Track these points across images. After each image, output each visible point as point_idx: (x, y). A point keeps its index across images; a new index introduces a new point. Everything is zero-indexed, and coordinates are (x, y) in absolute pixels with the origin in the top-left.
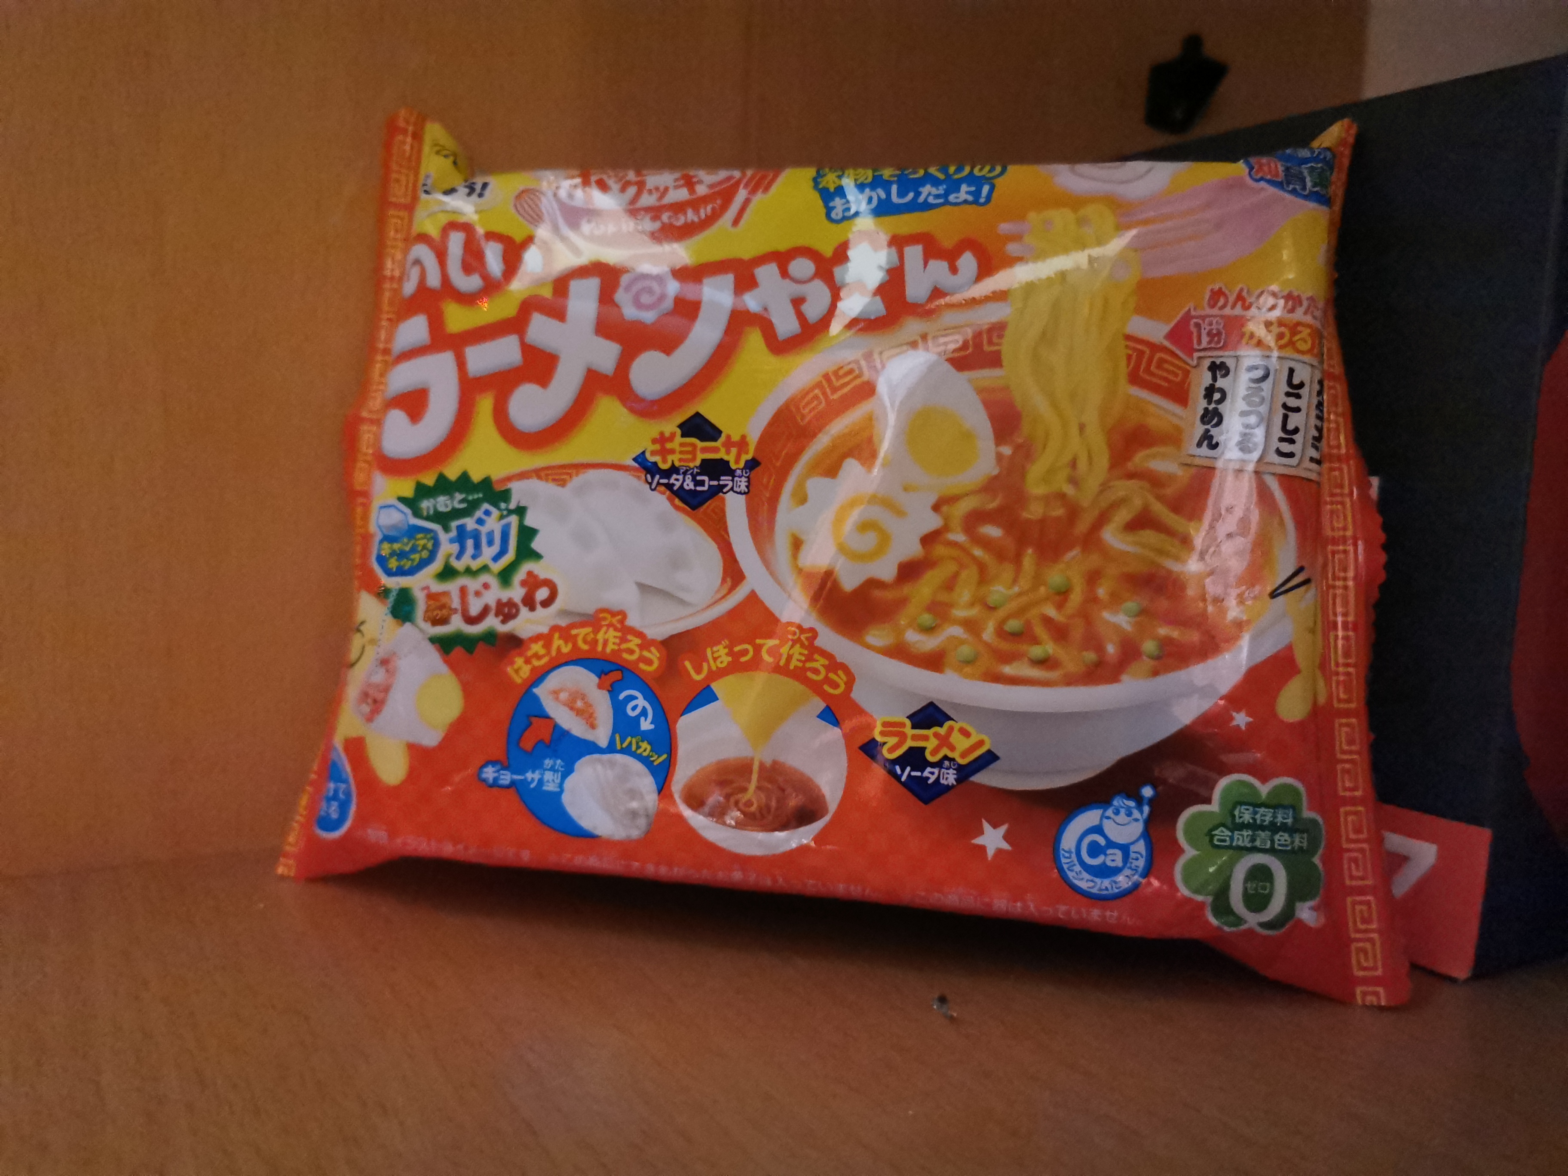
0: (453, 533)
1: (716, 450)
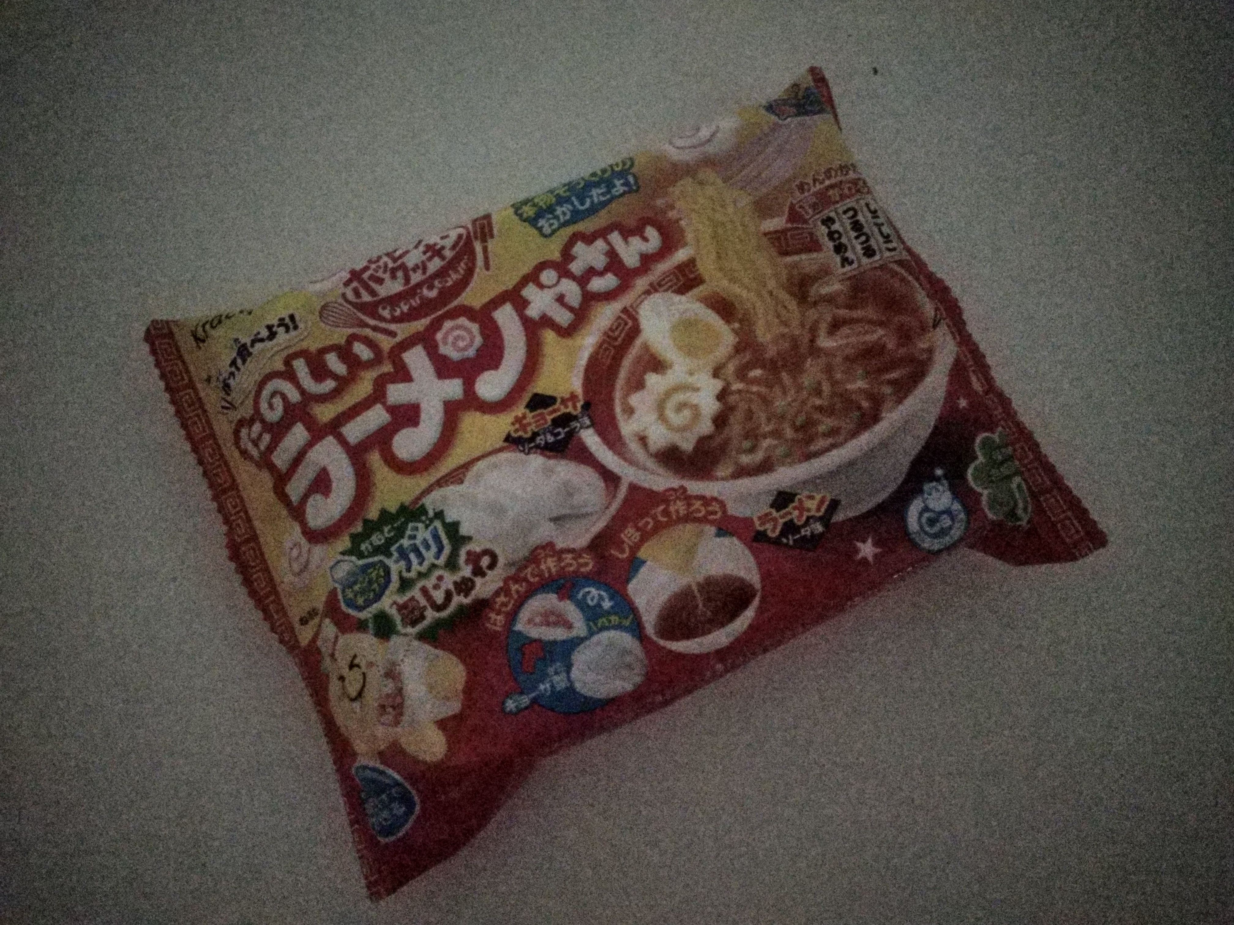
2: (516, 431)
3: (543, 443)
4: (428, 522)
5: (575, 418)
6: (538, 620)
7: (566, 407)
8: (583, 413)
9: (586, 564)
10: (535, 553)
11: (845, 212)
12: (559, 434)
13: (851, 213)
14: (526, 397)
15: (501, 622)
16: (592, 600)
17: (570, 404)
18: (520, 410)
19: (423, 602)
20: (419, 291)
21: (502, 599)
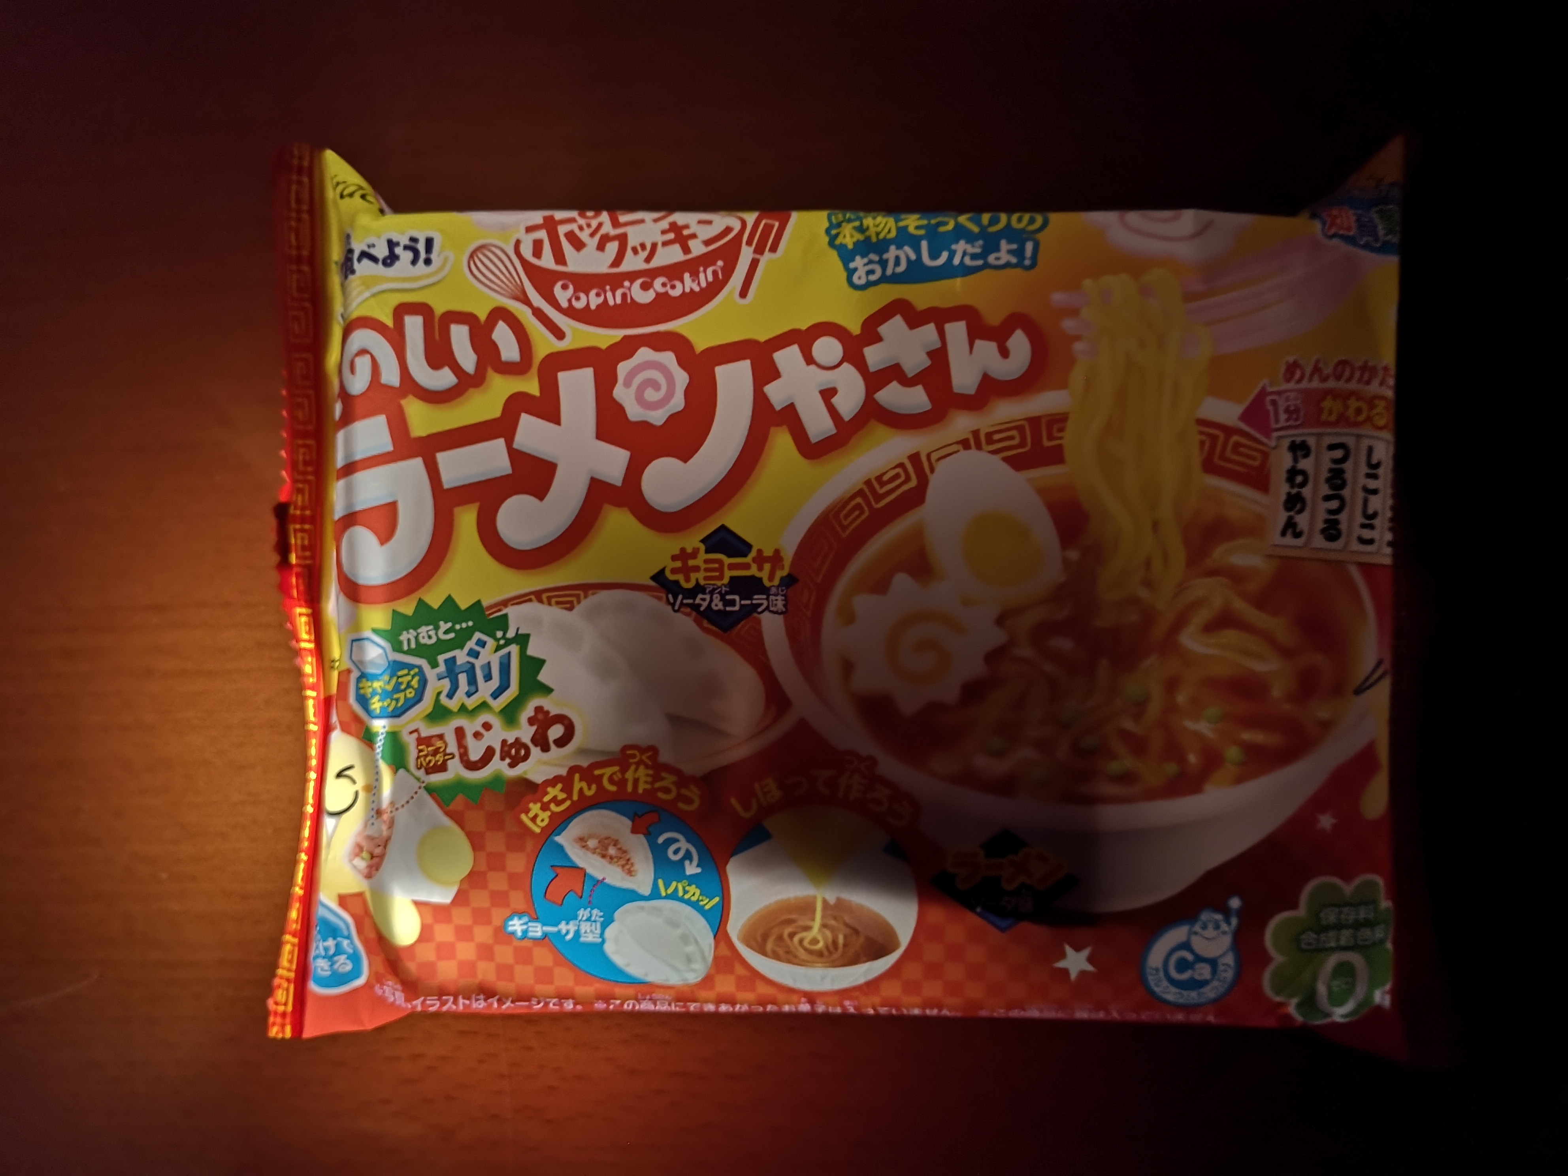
0: (442, 668)
1: (747, 566)
2: (674, 571)
3: (705, 604)
4: (502, 642)
5: (765, 591)
6: (593, 843)
7: (760, 569)
8: (780, 589)
9: (689, 801)
10: (629, 752)
11: (1332, 447)
12: (732, 603)
13: (1339, 454)
14: (709, 527)
15: (543, 821)
16: (676, 852)
17: (767, 567)
18: (692, 540)
19: (452, 747)
20: (627, 284)
21: (558, 792)
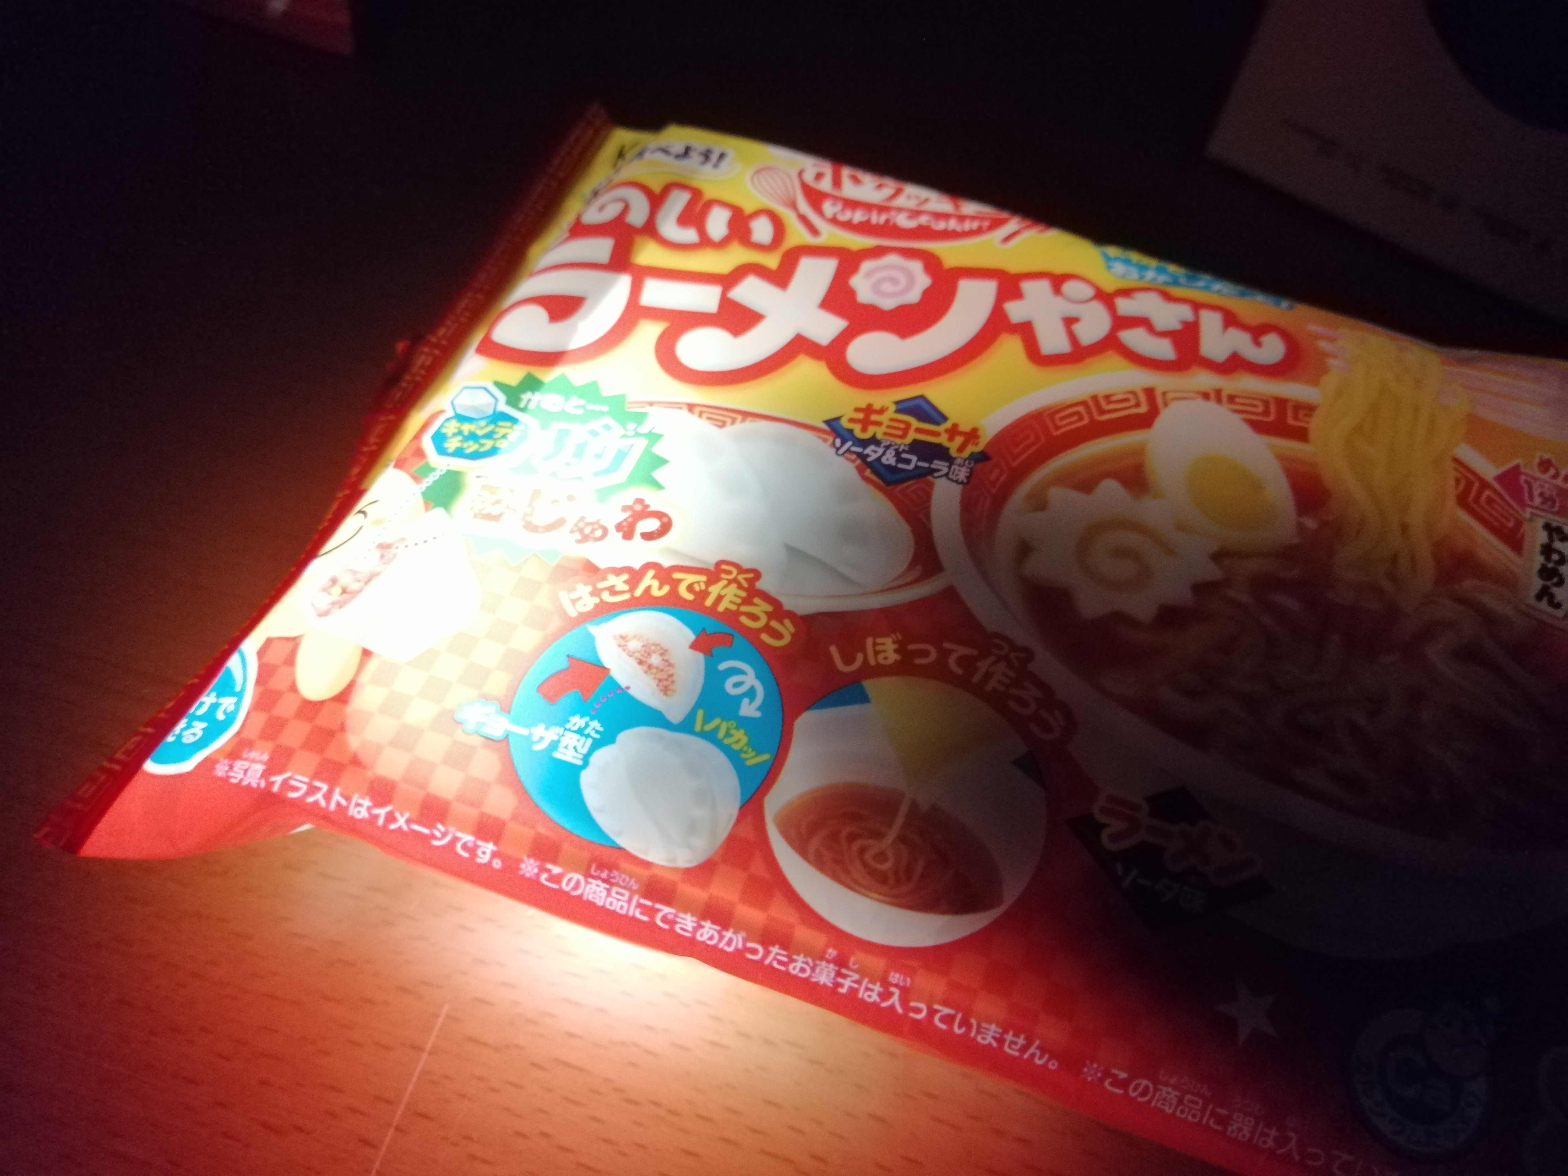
0: (552, 433)
2: (854, 420)
3: (875, 456)
5: (949, 460)
6: (634, 645)
8: (967, 462)
9: (778, 635)
10: (724, 567)
12: (907, 462)
14: (908, 393)
15: (585, 605)
16: (735, 686)
17: (959, 440)
18: (885, 399)
21: (619, 582)
